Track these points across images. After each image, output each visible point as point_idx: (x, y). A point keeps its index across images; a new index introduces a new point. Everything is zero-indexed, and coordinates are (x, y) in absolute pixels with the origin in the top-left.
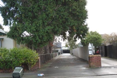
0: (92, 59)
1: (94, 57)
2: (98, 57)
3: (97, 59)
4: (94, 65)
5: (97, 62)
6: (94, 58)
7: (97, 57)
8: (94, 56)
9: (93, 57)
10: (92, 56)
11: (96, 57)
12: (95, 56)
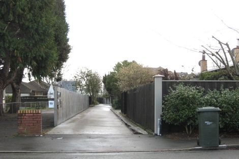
0: (21, 119)
1: (27, 115)
2: (35, 115)
3: (32, 119)
4: (25, 131)
5: (32, 124)
6: (25, 117)
7: (32, 115)
8: (27, 112)
9: (25, 113)
10: (22, 112)
11: (30, 115)
12: (29, 112)
